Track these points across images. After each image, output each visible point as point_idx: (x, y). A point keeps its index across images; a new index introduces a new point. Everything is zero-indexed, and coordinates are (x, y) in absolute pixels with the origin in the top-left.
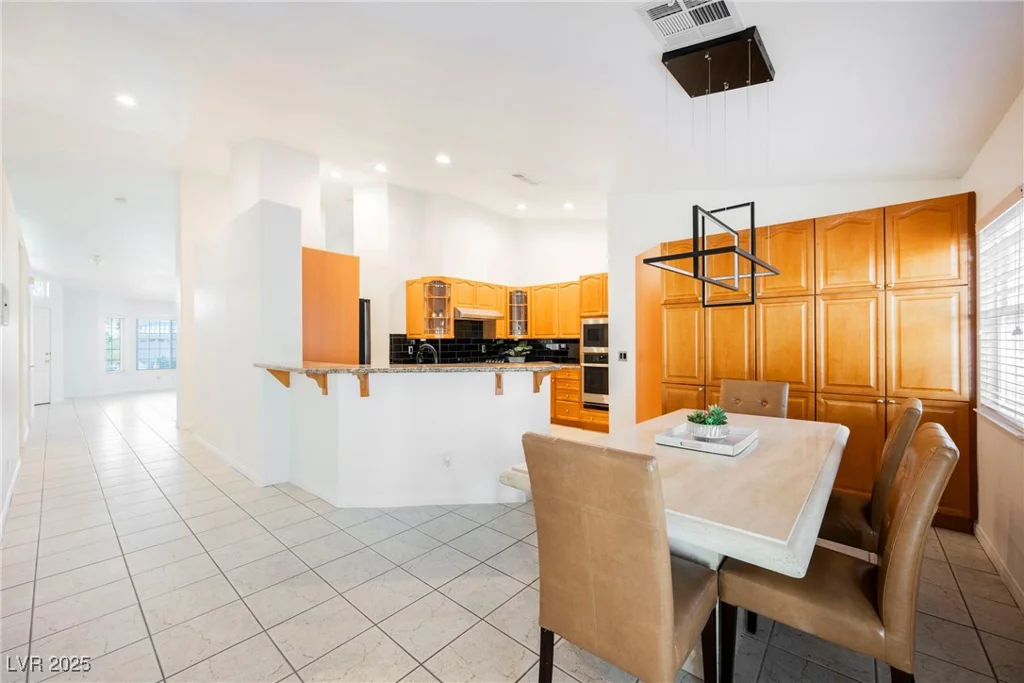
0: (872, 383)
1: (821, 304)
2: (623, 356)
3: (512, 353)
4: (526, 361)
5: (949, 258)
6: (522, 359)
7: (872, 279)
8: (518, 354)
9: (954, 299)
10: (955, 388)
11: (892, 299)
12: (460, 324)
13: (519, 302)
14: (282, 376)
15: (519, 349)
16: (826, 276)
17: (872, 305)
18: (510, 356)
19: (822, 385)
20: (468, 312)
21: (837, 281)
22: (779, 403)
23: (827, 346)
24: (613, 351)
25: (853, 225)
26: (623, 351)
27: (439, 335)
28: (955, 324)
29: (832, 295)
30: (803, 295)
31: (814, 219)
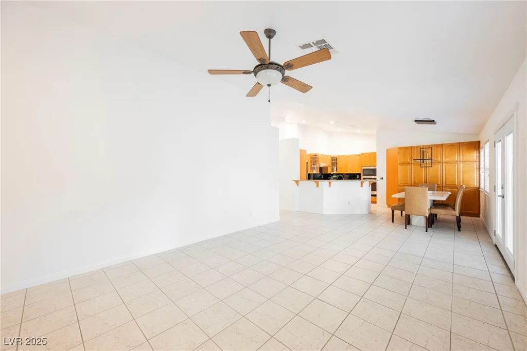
0: (456, 184)
1: (444, 165)
2: (382, 178)
5: (475, 155)
7: (457, 160)
9: (475, 165)
10: (475, 184)
11: (461, 164)
12: (321, 169)
13: (334, 161)
14: (297, 182)
15: (334, 177)
16: (445, 158)
17: (457, 165)
19: (444, 185)
20: (322, 165)
21: (448, 159)
22: (434, 188)
23: (445, 179)
24: (378, 177)
25: (452, 145)
26: (382, 177)
27: (315, 172)
28: (475, 170)
29: (446, 163)
30: (439, 163)
31: (442, 144)
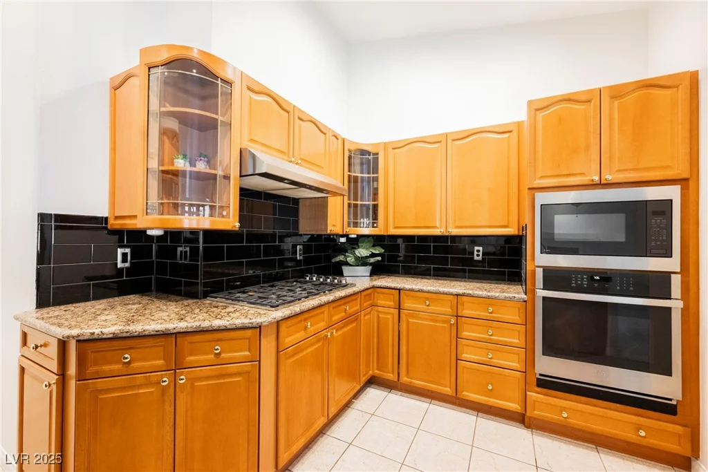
3: (351, 259)
4: (373, 273)
6: (365, 270)
8: (362, 262)
13: (364, 170)
18: (347, 264)
